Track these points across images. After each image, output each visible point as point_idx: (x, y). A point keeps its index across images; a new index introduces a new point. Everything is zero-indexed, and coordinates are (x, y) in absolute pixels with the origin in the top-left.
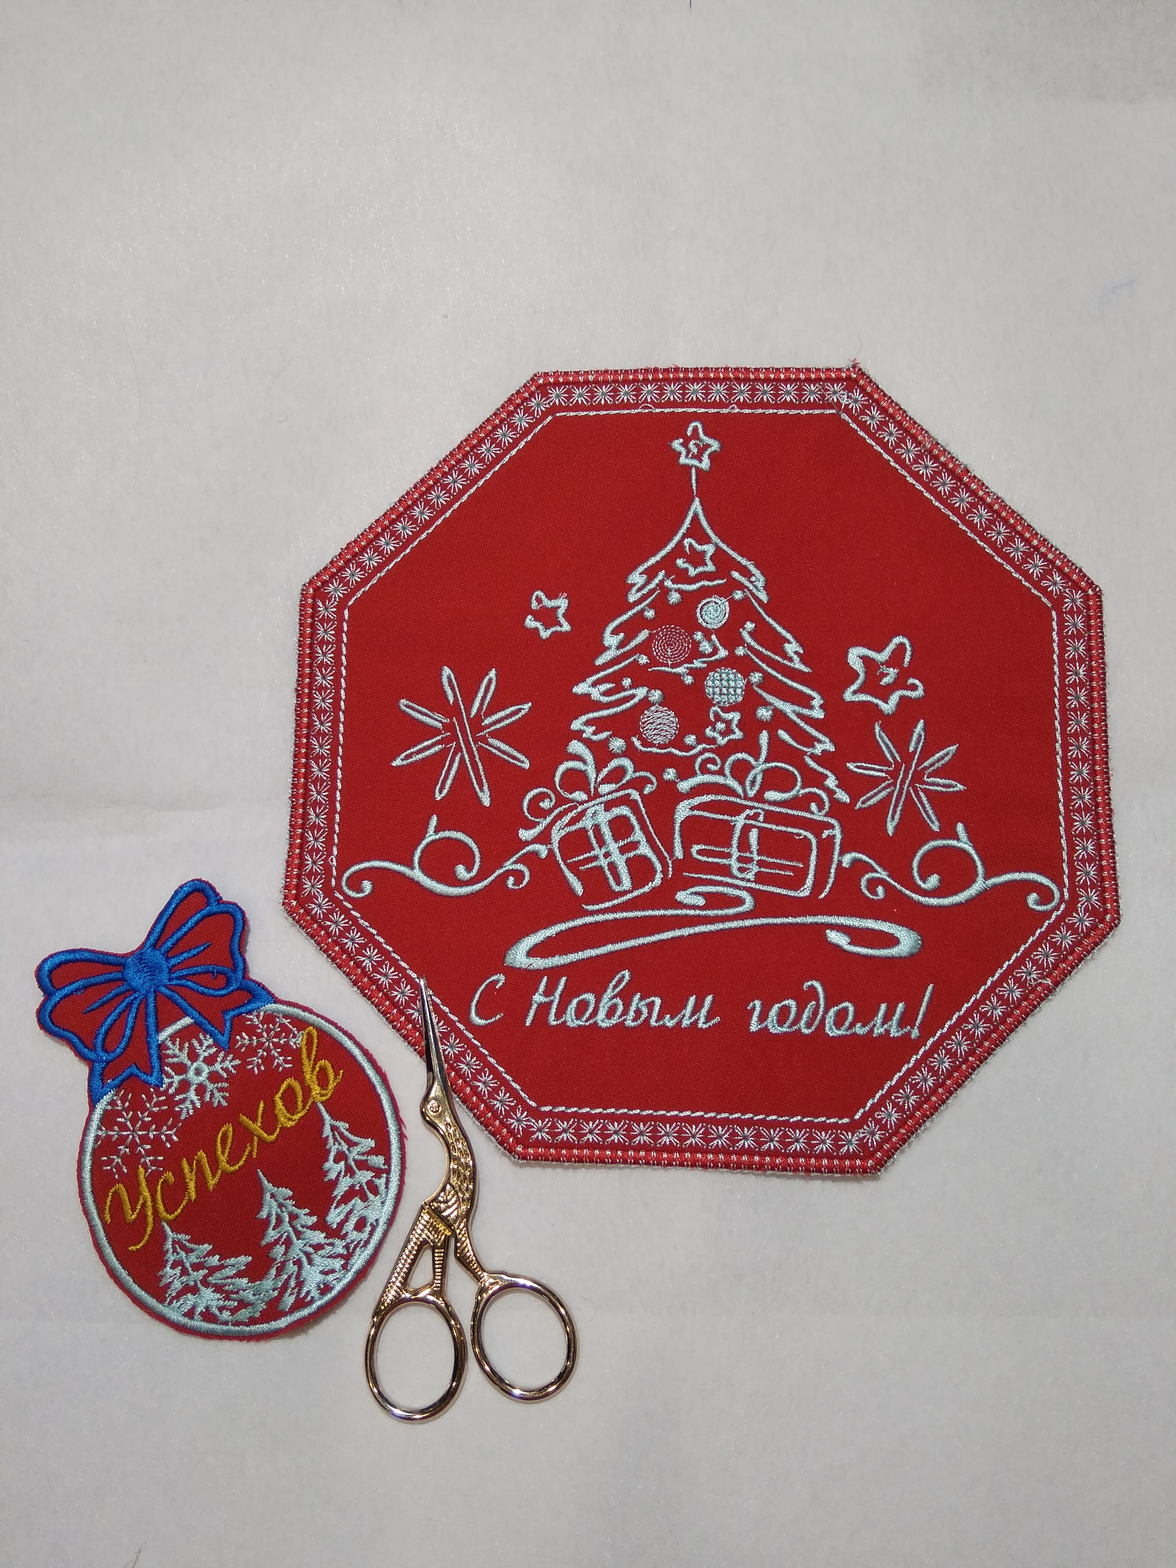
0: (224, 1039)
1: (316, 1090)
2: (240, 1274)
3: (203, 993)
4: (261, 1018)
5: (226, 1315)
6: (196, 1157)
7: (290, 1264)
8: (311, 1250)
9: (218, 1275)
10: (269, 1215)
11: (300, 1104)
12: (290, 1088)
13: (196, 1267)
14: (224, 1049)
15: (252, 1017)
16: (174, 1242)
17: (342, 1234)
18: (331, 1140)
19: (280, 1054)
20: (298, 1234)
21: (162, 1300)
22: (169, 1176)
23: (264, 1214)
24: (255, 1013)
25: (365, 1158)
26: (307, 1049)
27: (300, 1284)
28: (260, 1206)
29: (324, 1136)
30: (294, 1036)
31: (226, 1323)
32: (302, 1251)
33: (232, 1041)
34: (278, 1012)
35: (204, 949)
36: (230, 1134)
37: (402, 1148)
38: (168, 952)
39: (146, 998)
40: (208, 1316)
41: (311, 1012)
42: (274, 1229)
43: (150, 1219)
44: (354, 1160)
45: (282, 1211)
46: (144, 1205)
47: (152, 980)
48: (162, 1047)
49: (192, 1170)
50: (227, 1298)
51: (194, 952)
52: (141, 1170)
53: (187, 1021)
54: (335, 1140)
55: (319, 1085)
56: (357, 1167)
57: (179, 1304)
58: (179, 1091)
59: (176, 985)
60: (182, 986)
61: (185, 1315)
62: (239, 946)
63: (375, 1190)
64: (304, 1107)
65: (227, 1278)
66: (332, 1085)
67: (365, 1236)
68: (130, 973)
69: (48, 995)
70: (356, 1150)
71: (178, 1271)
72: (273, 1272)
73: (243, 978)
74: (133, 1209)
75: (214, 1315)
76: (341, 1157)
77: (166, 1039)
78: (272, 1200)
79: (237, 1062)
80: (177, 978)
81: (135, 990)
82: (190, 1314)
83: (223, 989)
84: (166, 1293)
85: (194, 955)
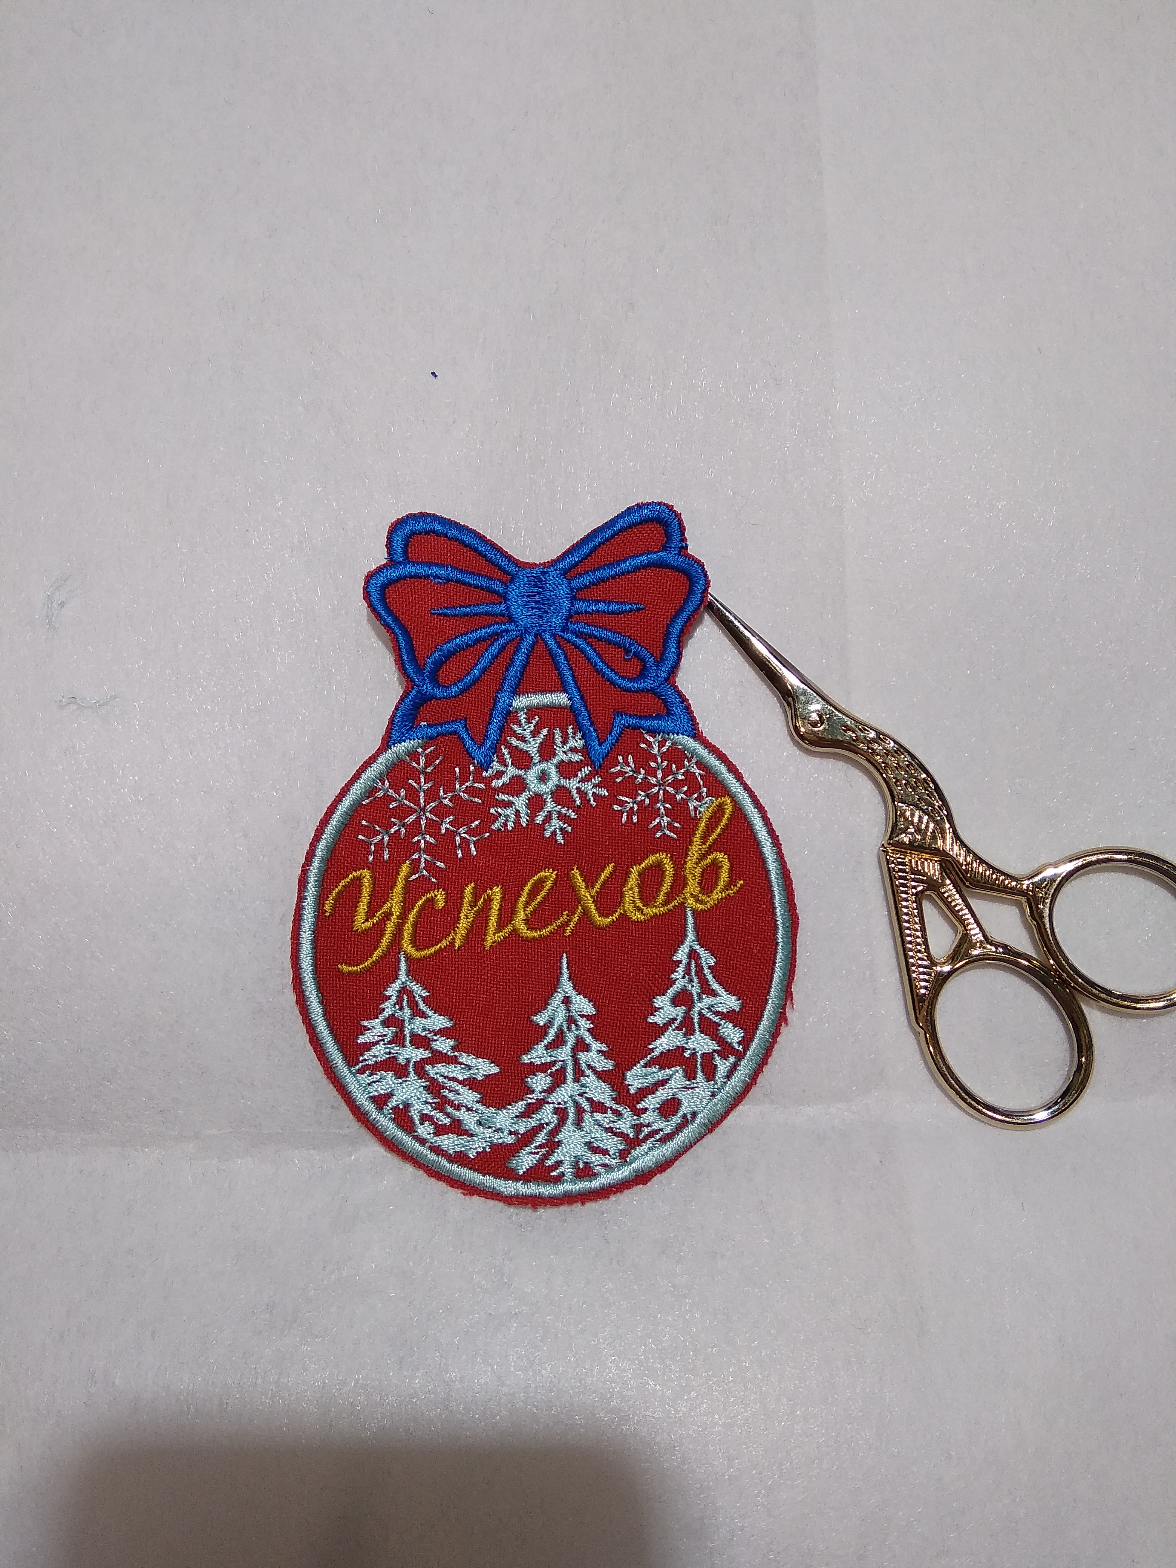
0: (599, 750)
1: (692, 887)
2: (471, 1084)
3: (600, 672)
4: (664, 749)
5: (425, 1130)
6: (489, 892)
7: (548, 1109)
8: (586, 1106)
9: (441, 1068)
10: (550, 1023)
11: (661, 898)
12: (658, 867)
13: (419, 1041)
14: (592, 764)
15: (651, 739)
16: (404, 990)
17: (639, 1106)
18: (681, 969)
19: (668, 813)
20: (579, 1074)
21: (351, 1062)
22: (440, 897)
23: (541, 1019)
24: (659, 738)
25: (716, 1019)
26: (707, 826)
27: (552, 1145)
28: (543, 1006)
29: (675, 958)
30: (700, 798)
31: (422, 1141)
32: (575, 1101)
33: (610, 759)
34: (693, 753)
35: (631, 610)
36: (549, 884)
37: (775, 1034)
38: (579, 589)
39: (521, 638)
40: (402, 1117)
41: (739, 777)
42: (547, 1047)
43: (385, 941)
44: (700, 1014)
45: (569, 1029)
46: (388, 915)
47: (540, 617)
48: (510, 716)
49: (475, 906)
50: (440, 1107)
51: (615, 607)
52: (405, 869)
53: (561, 699)
54: (688, 971)
55: (700, 884)
56: (700, 1025)
57: (371, 1079)
58: (505, 789)
59: (569, 641)
60: (577, 647)
61: (374, 1099)
62: (682, 631)
63: (710, 1073)
64: (666, 903)
65: (454, 1079)
66: (716, 895)
67: (668, 1127)
68: (514, 591)
69: (392, 563)
70: (708, 1001)
71: (390, 1032)
72: (521, 1106)
73: (667, 680)
74: (369, 915)
75: (411, 1120)
76: (683, 999)
77: (523, 709)
78: (563, 1007)
79: (604, 792)
80: (574, 633)
81: (511, 619)
82: (380, 1101)
83: (631, 680)
84: (362, 1055)
85: (613, 613)
